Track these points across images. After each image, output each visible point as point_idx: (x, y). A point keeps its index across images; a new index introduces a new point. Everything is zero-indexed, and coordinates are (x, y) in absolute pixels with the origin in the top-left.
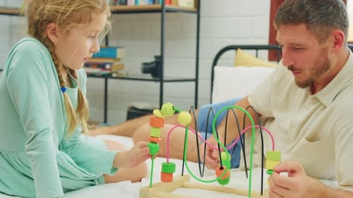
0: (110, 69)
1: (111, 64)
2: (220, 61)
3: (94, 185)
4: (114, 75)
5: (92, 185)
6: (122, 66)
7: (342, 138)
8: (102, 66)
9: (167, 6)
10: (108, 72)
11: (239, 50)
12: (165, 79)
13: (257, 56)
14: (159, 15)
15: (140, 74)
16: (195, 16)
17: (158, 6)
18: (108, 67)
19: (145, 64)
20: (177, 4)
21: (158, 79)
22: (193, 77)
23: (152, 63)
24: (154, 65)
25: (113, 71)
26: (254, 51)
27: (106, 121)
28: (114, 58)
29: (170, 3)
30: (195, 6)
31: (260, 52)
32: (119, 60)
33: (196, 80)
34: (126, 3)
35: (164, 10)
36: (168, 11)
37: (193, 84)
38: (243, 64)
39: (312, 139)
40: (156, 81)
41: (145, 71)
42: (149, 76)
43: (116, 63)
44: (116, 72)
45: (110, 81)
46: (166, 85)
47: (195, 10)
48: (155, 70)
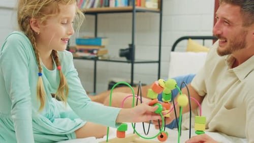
0: (97, 54)
1: (97, 50)
2: (176, 48)
3: (68, 139)
4: (100, 58)
5: (66, 140)
6: (106, 52)
7: (250, 107)
8: (91, 52)
9: (137, 8)
10: (95, 56)
11: (190, 40)
12: (136, 61)
13: (204, 45)
14: (131, 14)
15: (118, 58)
16: (158, 15)
17: (130, 7)
18: (95, 52)
19: (122, 50)
20: (145, 6)
21: (130, 61)
22: (157, 59)
23: (127, 49)
24: (128, 51)
25: (99, 55)
26: (201, 41)
27: (95, 91)
28: (100, 45)
29: (140, 5)
30: (159, 8)
31: (206, 41)
32: (104, 47)
33: (159, 62)
34: (108, 5)
35: (135, 11)
36: (138, 11)
37: (157, 65)
38: (192, 50)
39: (229, 107)
40: (128, 62)
41: (121, 55)
42: (124, 59)
43: (101, 50)
44: (101, 56)
45: (98, 62)
46: (135, 65)
47: (158, 10)
48: (129, 54)
